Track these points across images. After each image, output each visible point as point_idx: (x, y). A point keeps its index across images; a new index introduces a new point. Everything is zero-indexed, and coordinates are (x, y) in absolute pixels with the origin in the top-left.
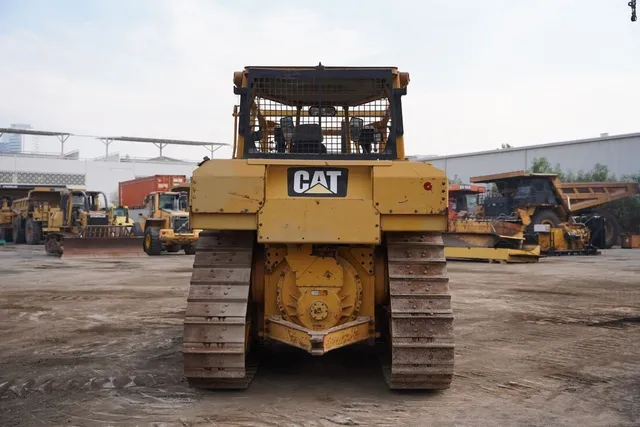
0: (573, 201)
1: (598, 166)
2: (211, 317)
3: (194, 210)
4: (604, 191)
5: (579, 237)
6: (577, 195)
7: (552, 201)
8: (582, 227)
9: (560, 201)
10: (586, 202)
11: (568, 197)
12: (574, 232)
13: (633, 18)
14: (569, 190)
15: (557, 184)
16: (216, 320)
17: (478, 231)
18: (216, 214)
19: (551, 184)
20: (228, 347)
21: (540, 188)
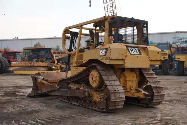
0: (56, 56)
1: (57, 46)
2: (116, 90)
3: (110, 58)
4: (63, 54)
5: (64, 67)
6: (57, 55)
7: (50, 56)
8: (64, 64)
9: (52, 56)
10: (59, 57)
11: (54, 55)
12: (62, 66)
13: (90, 6)
14: (55, 53)
15: (52, 51)
16: (117, 91)
17: (42, 65)
18: (116, 59)
19: (50, 51)
20: (121, 99)
21: (47, 52)
